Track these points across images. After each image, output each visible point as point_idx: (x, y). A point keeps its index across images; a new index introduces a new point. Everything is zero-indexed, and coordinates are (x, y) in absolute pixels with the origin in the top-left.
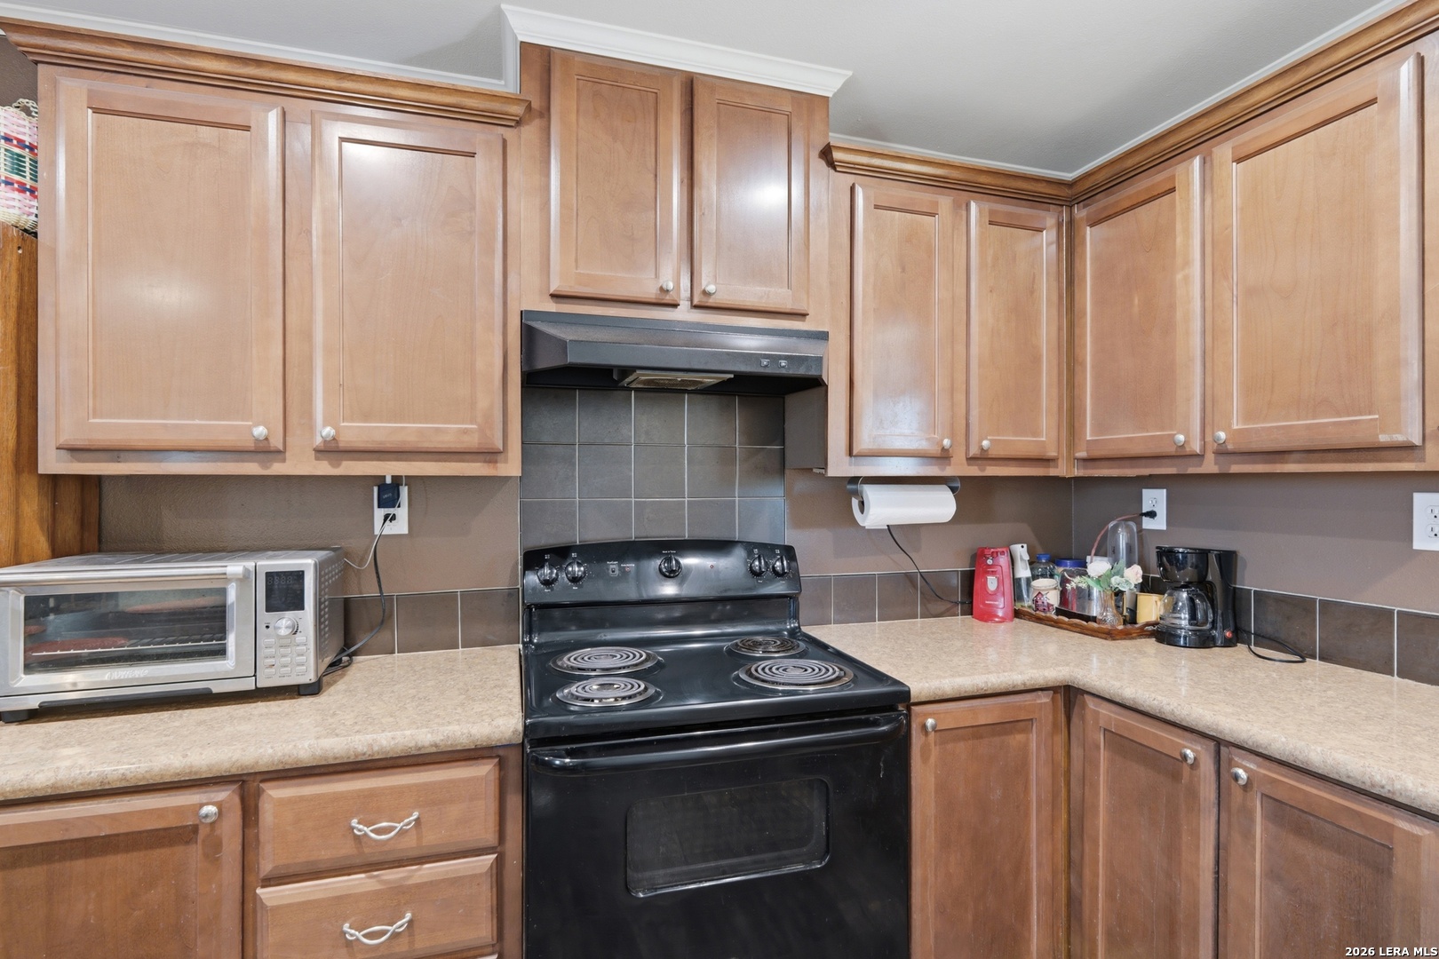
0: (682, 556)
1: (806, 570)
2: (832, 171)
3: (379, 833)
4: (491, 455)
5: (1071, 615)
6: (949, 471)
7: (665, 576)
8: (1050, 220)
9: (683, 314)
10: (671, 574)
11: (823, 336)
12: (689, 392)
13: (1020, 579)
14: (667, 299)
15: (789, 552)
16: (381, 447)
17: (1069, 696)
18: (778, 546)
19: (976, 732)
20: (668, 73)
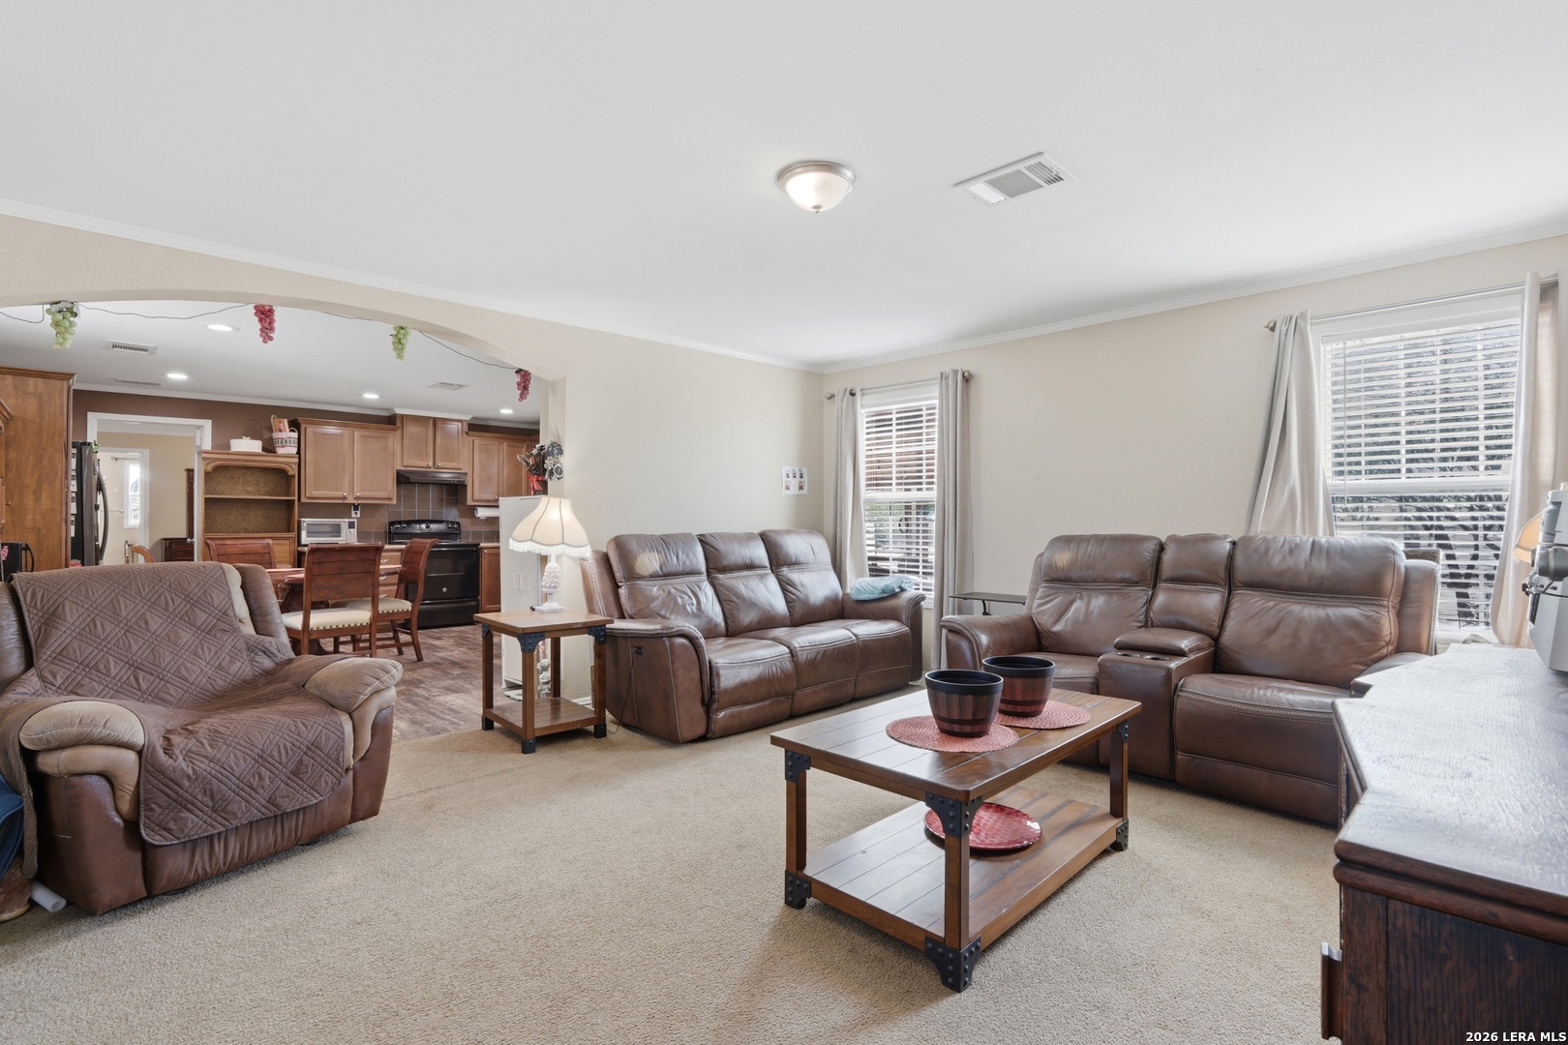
0: (430, 524)
1: (462, 529)
4: (390, 499)
7: (426, 528)
9: (432, 470)
11: (466, 474)
12: (432, 485)
14: (429, 467)
15: (458, 523)
18: (455, 522)
20: (430, 418)
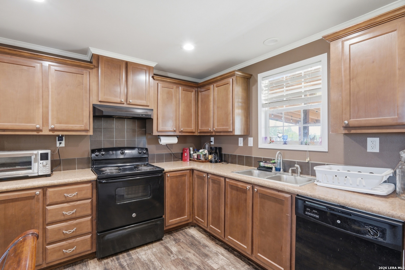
0: (125, 150)
1: (150, 152)
2: (154, 80)
3: (70, 195)
4: (87, 131)
5: (198, 159)
6: (176, 134)
7: (121, 154)
8: (194, 91)
9: (125, 105)
10: (123, 153)
11: (152, 110)
12: (126, 119)
13: (191, 154)
14: (122, 103)
15: (147, 149)
16: (64, 129)
17: (192, 170)
18: (144, 148)
19: (177, 177)
20: (122, 61)
